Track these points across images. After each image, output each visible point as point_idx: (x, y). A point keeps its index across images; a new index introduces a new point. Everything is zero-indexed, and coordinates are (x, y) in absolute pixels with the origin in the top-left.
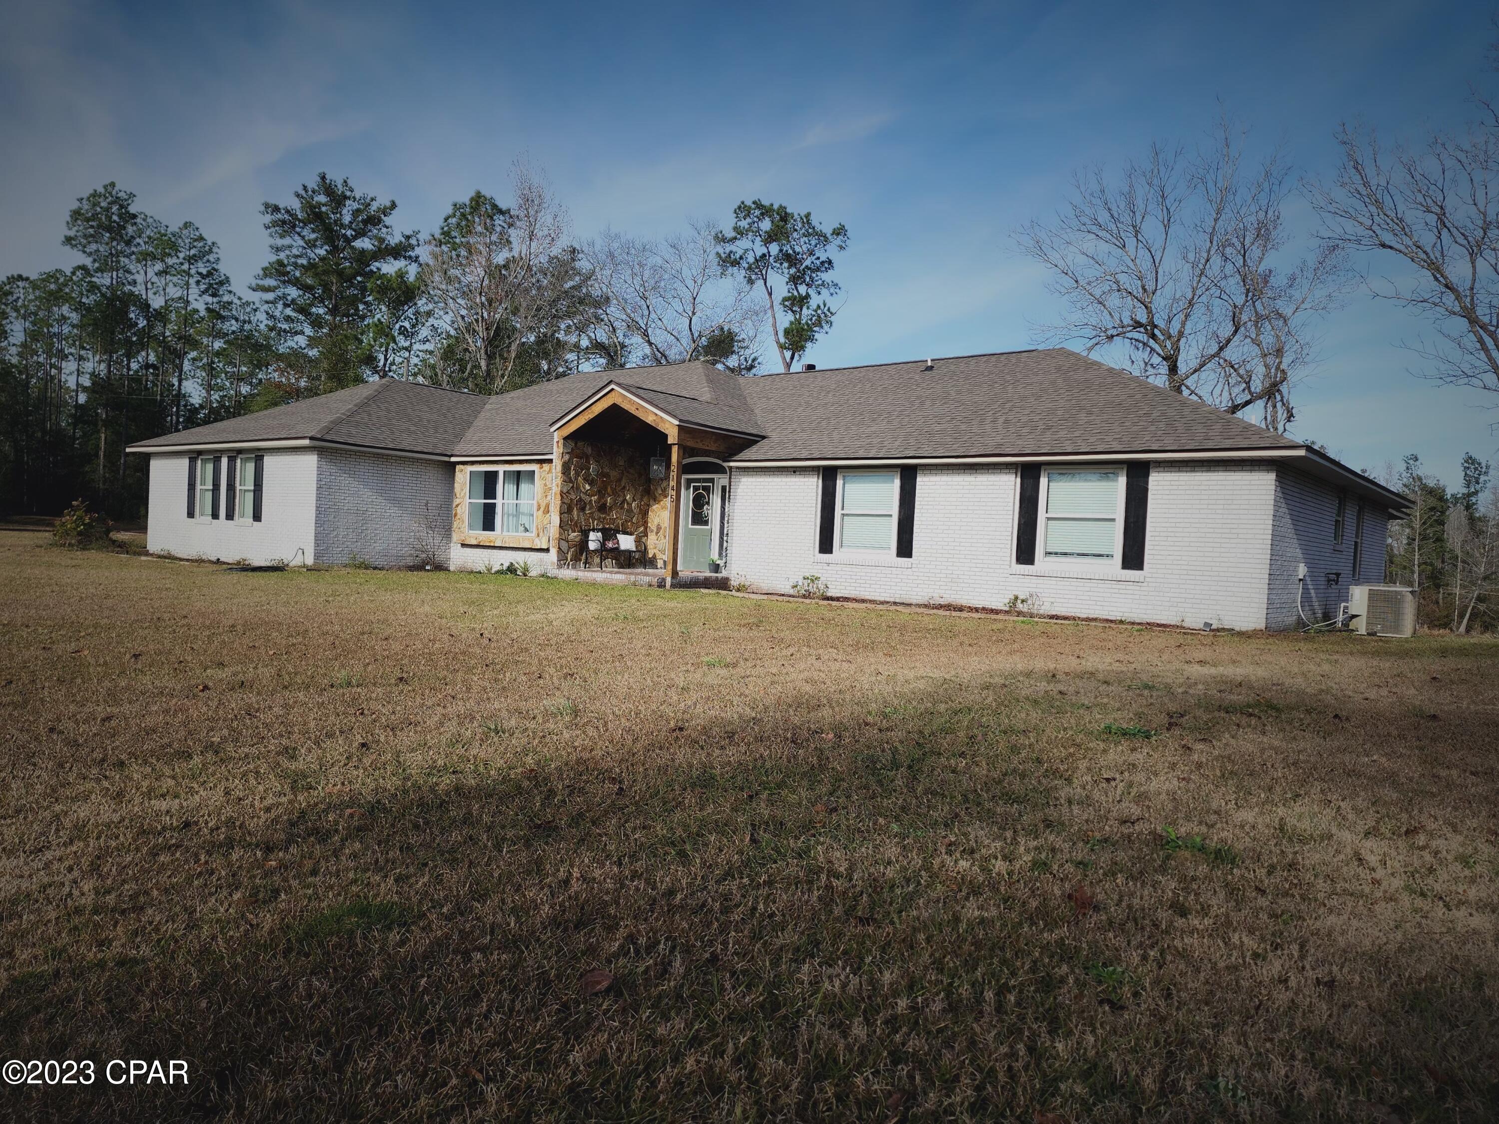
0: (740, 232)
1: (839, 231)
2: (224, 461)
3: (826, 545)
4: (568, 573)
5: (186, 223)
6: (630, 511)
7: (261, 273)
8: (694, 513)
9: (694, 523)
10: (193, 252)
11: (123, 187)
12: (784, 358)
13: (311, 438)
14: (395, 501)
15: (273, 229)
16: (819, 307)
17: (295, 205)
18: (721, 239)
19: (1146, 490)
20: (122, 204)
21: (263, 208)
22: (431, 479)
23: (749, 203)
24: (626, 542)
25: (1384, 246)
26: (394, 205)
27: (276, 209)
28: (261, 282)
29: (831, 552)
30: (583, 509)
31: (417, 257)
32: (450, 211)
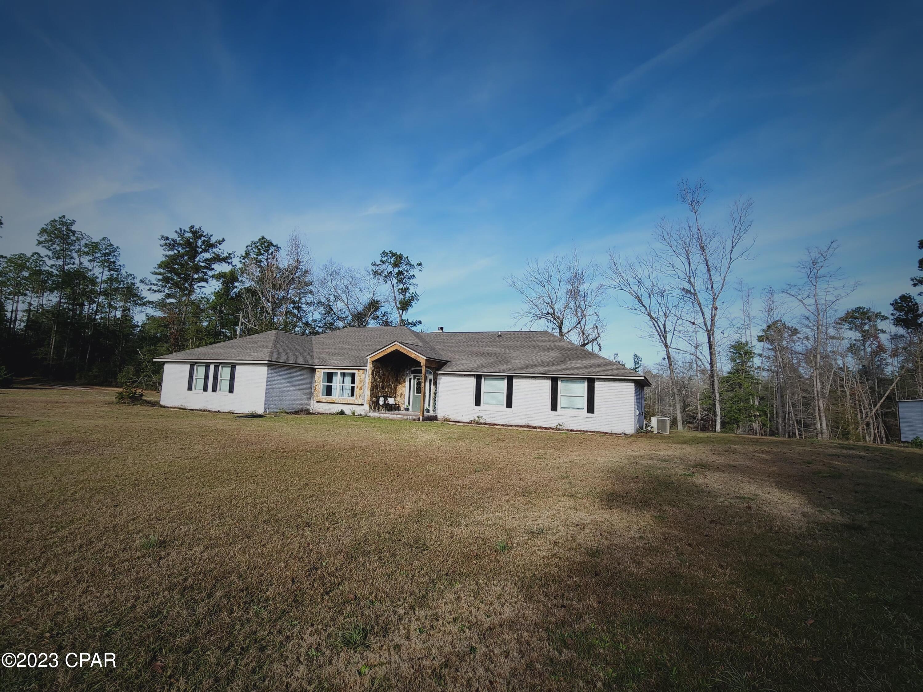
0: (384, 262)
1: (420, 264)
2: (212, 368)
3: (478, 402)
4: (376, 414)
5: (104, 238)
6: (391, 388)
7: (157, 266)
8: (417, 389)
9: (417, 393)
10: (107, 251)
11: (69, 217)
12: (399, 313)
13: (268, 361)
14: (293, 384)
15: (164, 247)
16: (413, 293)
17: (175, 236)
18: (374, 264)
19: (594, 387)
20: (68, 225)
21: (160, 237)
22: (306, 374)
23: (387, 251)
24: (391, 401)
25: (622, 289)
26: (224, 240)
27: (167, 238)
28: (157, 271)
29: (480, 405)
30: (377, 388)
31: (231, 262)
32: (250, 244)
